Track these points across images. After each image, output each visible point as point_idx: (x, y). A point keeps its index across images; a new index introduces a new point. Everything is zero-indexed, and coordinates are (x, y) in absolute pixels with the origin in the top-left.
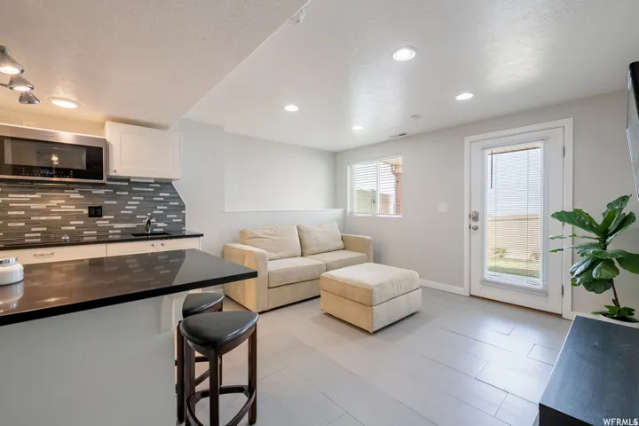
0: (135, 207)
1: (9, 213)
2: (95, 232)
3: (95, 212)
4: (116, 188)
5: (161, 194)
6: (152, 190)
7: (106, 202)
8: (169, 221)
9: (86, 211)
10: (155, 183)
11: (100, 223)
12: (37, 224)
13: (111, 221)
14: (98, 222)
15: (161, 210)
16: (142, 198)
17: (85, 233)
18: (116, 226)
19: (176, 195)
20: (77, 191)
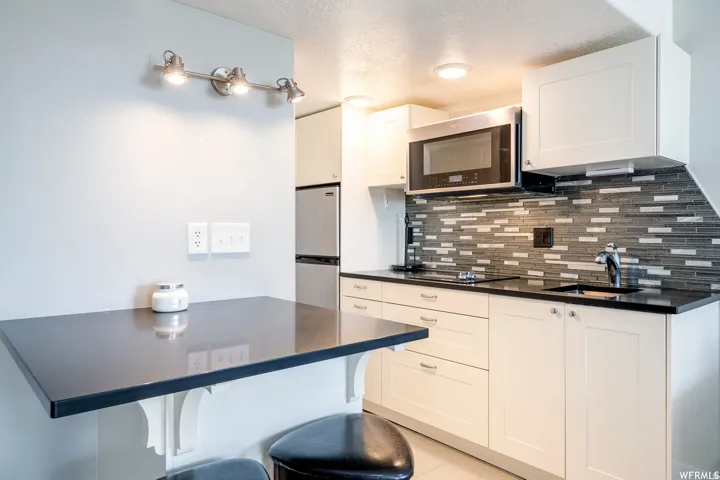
0: (603, 230)
1: (461, 237)
2: (541, 274)
3: (544, 238)
4: (572, 193)
5: (657, 198)
6: (638, 189)
7: (558, 221)
8: (677, 265)
9: (531, 236)
10: (638, 173)
11: (550, 257)
12: (481, 253)
13: (565, 256)
14: (546, 256)
15: (657, 235)
16: (616, 210)
17: (530, 273)
18: (572, 265)
19: (698, 198)
20: (520, 203)
